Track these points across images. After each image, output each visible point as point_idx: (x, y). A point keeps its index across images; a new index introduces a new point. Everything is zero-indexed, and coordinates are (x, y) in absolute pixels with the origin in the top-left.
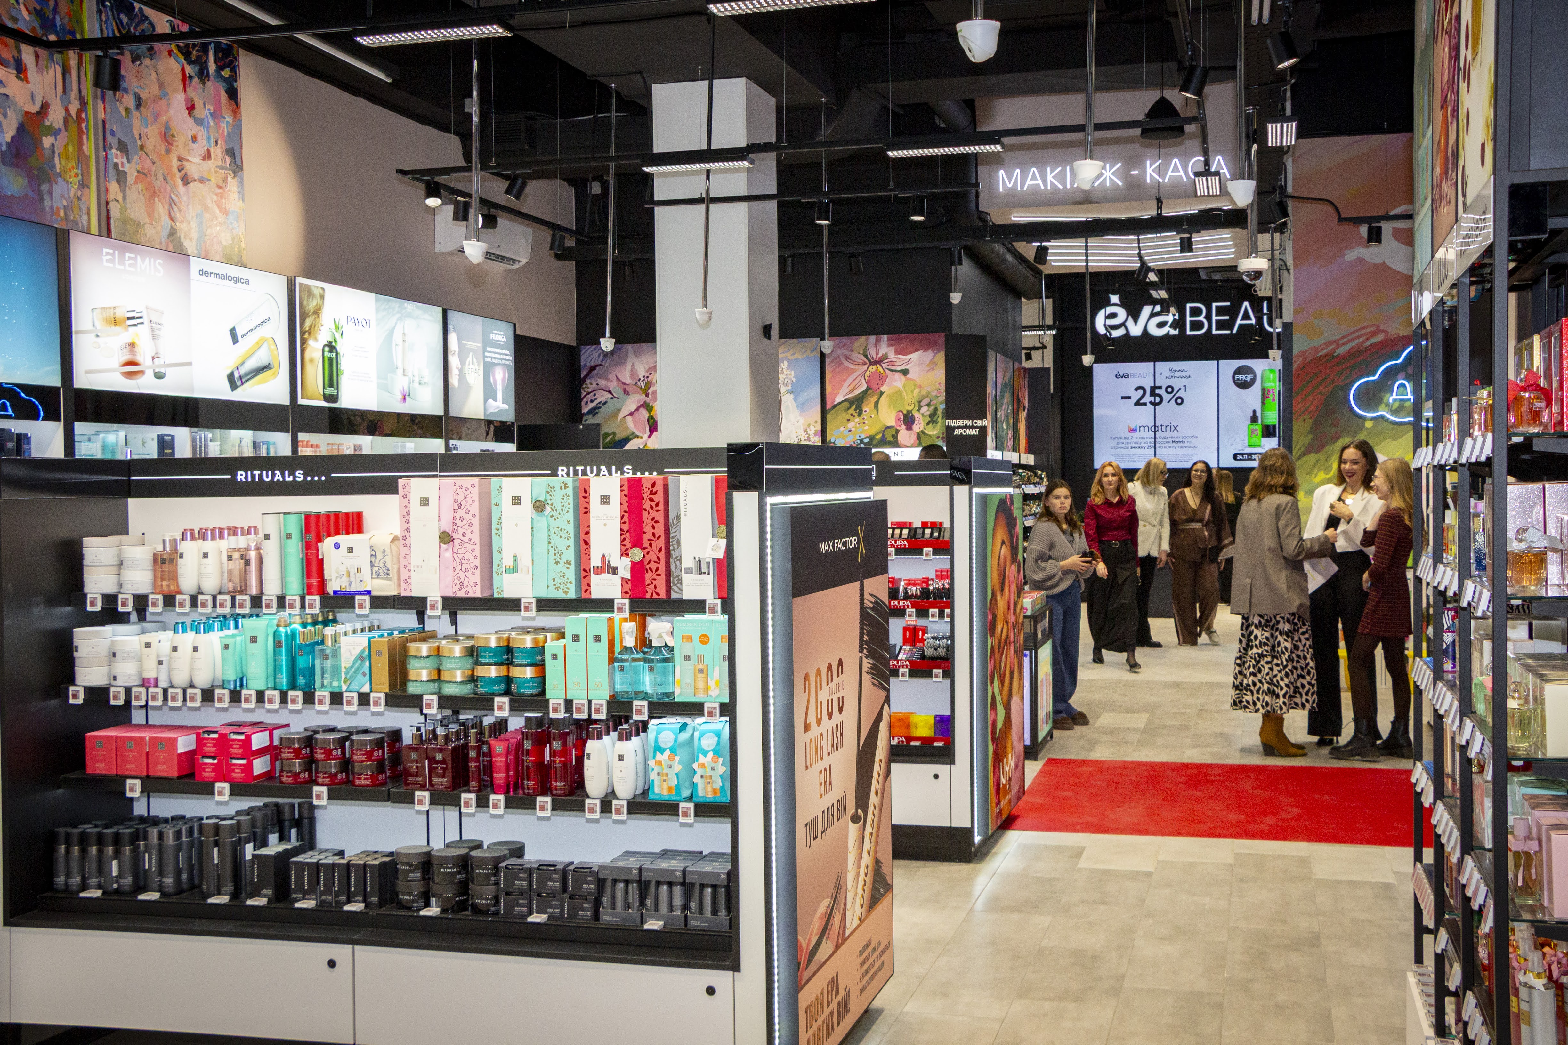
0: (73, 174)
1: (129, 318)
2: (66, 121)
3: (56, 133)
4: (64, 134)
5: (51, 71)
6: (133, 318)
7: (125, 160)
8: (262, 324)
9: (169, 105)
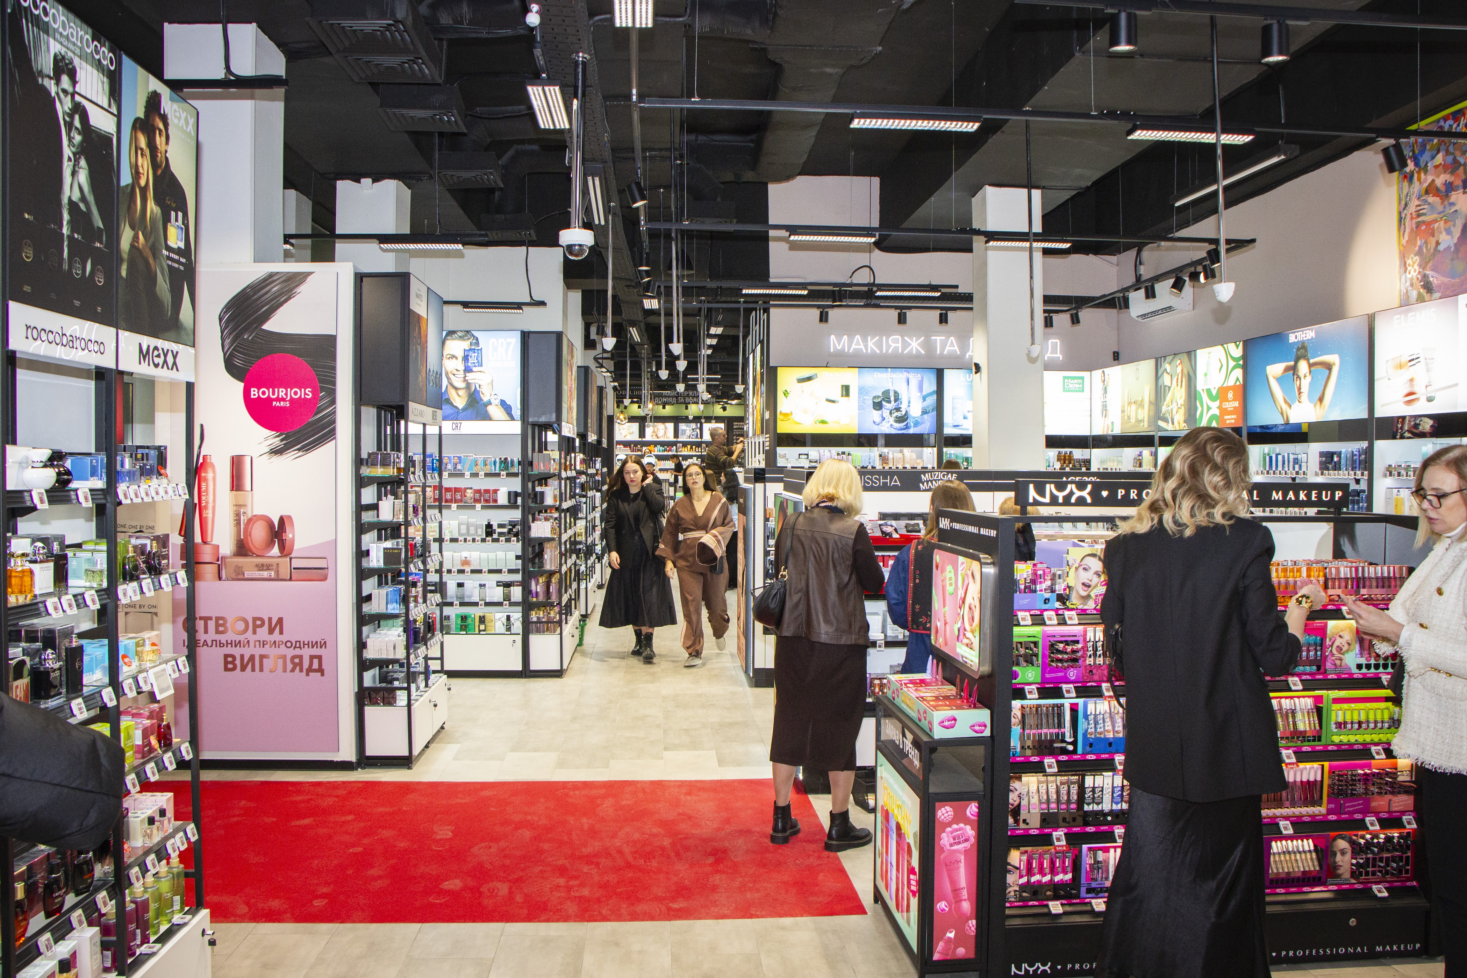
1: (1409, 361)
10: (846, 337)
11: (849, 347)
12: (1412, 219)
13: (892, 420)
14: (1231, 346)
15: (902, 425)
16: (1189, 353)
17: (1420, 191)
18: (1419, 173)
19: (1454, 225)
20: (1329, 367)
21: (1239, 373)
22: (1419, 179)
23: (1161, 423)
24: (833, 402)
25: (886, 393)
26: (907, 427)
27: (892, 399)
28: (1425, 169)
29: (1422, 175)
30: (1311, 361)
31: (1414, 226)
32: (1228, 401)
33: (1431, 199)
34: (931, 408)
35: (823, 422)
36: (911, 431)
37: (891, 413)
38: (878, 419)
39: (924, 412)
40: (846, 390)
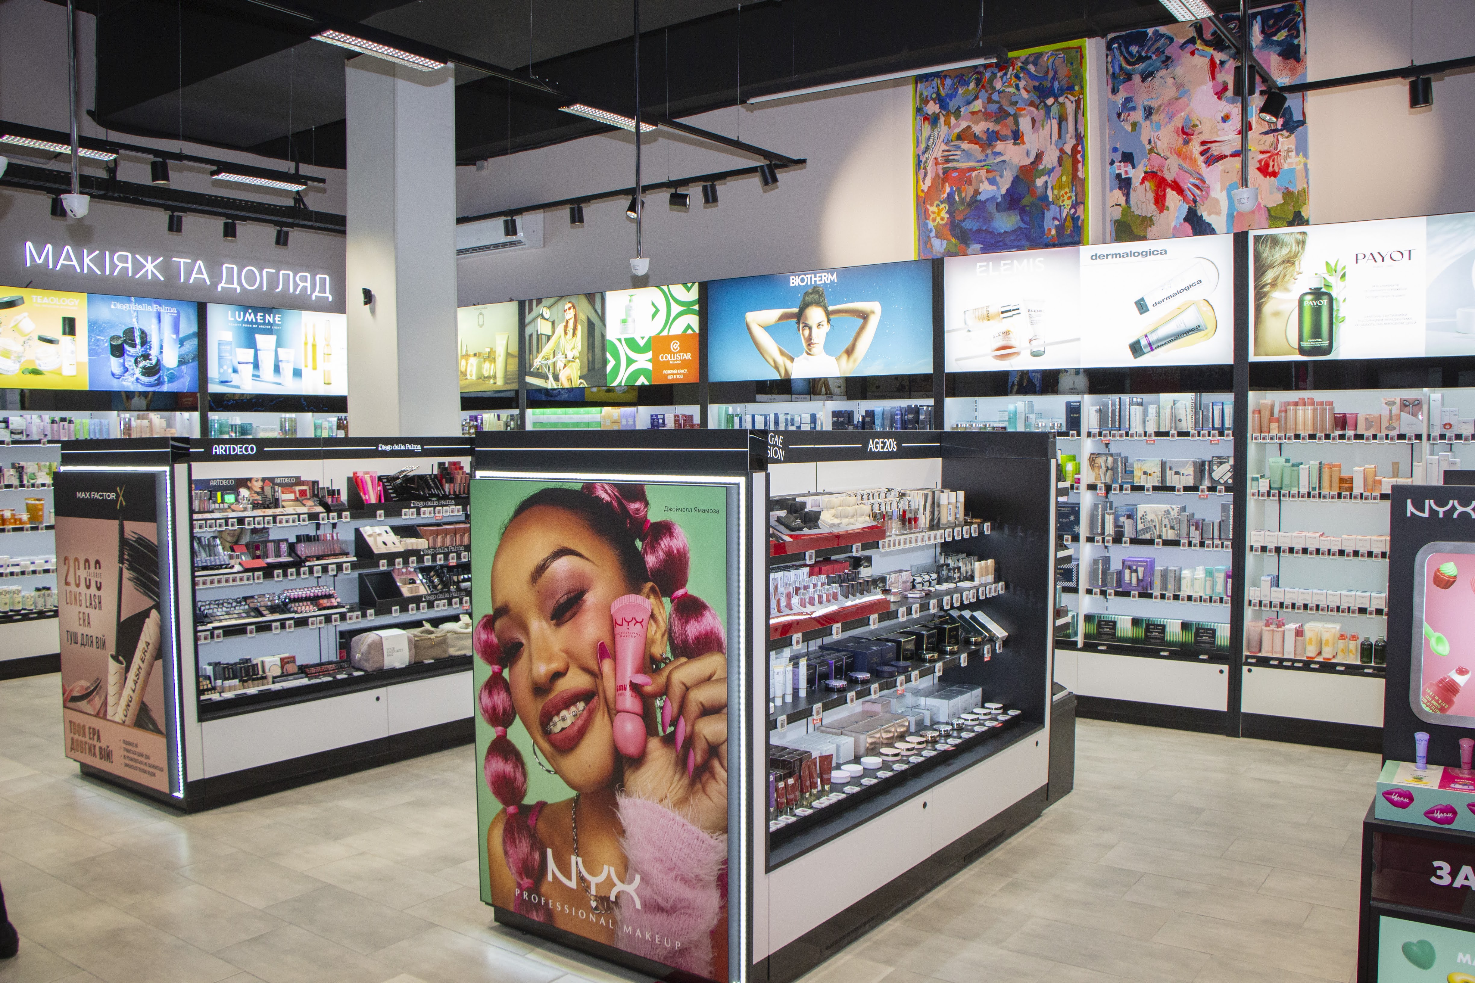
0: (1066, 197)
1: (1003, 312)
2: (1060, 160)
3: (1049, 172)
4: (1058, 170)
5: (1047, 127)
6: (1009, 311)
7: (1130, 167)
8: (1188, 288)
9: (1190, 100)
10: (49, 247)
11: (55, 265)
12: (937, 163)
13: (138, 372)
14: (678, 291)
15: (153, 379)
16: (590, 297)
17: (948, 135)
18: (947, 117)
19: (1001, 176)
20: (864, 316)
21: (693, 321)
22: (948, 123)
23: (529, 379)
24: (50, 341)
25: (129, 332)
26: (160, 382)
27: (138, 341)
28: (957, 113)
29: (953, 120)
30: (831, 308)
31: (941, 172)
32: (670, 352)
33: (965, 145)
34: (191, 356)
35: (36, 372)
36: (165, 388)
37: (136, 362)
38: (117, 370)
39: (182, 362)
40: (69, 326)
